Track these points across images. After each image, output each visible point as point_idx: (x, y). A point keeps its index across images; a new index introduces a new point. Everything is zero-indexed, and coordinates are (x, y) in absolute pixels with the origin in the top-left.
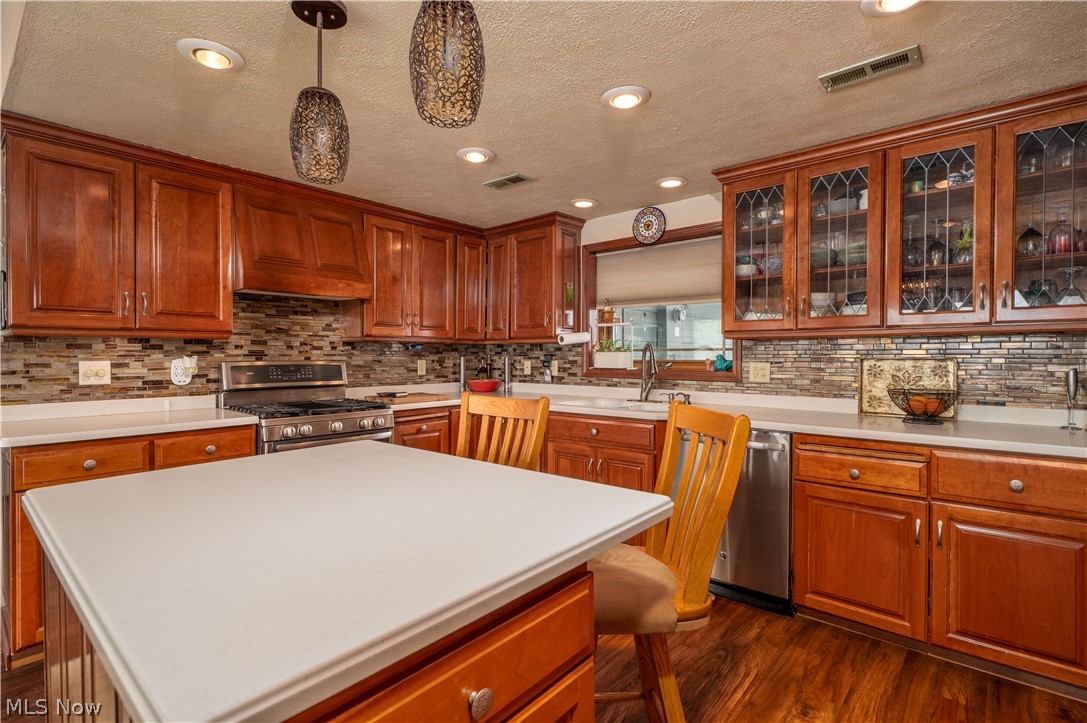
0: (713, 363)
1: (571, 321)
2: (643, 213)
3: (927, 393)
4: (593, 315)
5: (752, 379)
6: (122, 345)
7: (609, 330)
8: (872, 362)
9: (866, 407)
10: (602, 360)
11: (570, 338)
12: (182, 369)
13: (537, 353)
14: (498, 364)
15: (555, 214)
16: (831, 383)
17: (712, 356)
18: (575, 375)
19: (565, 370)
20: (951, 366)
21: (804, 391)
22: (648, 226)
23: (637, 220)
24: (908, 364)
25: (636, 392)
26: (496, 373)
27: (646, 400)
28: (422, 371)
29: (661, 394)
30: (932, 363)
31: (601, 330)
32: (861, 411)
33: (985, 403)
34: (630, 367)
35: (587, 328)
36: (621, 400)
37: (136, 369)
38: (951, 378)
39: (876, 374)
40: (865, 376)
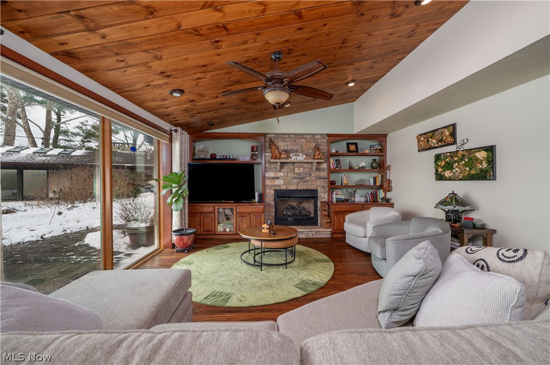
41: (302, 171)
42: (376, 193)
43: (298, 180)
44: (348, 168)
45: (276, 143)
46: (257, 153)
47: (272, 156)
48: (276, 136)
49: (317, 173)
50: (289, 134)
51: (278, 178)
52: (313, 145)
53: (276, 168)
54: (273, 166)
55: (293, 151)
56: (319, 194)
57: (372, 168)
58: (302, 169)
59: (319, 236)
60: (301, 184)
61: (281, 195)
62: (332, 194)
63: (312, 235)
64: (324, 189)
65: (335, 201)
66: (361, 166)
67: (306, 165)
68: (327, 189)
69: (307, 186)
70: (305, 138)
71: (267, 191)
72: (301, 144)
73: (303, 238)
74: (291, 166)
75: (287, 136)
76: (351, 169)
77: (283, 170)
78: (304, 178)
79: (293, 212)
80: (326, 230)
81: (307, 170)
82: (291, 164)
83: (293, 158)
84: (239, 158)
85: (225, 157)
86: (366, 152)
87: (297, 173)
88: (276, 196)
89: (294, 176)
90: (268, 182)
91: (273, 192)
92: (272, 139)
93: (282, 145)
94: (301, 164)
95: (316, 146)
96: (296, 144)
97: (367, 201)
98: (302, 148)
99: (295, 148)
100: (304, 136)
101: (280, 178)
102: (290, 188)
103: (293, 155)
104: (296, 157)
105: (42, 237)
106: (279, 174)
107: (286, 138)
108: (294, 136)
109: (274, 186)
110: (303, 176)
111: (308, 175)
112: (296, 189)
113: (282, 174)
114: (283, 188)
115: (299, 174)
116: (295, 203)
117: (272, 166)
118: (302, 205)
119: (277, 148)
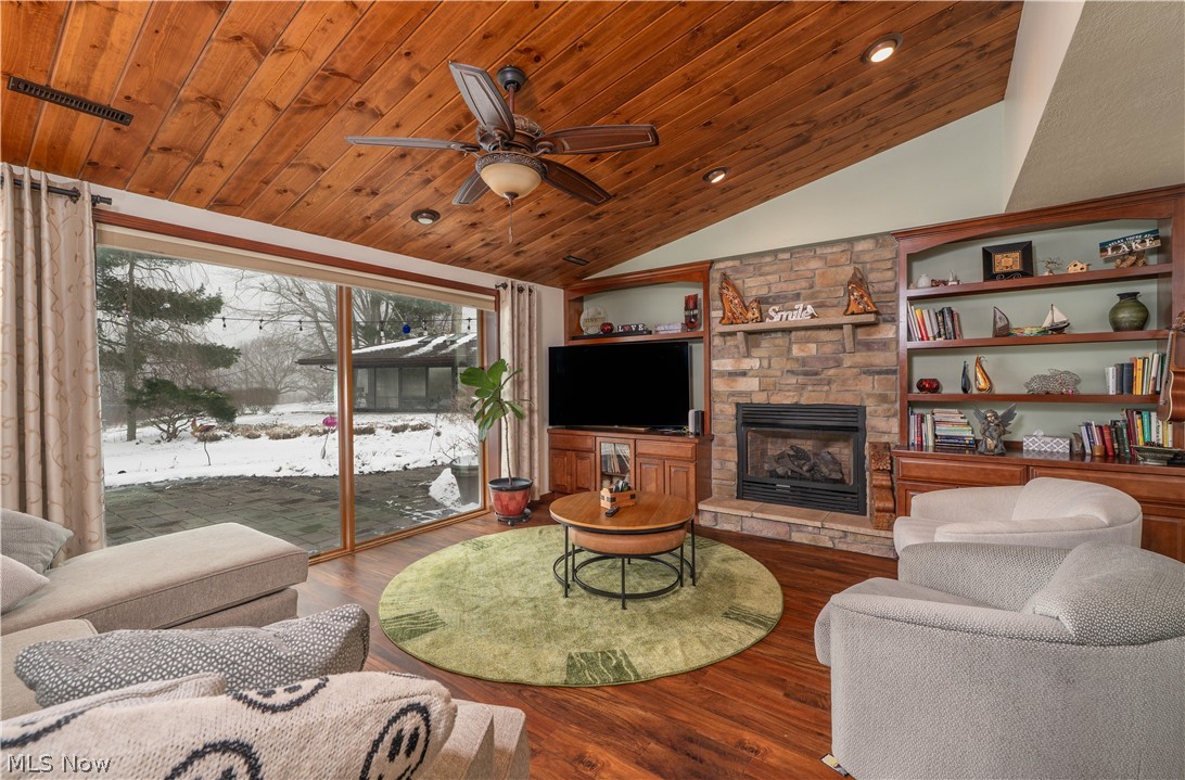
41: (814, 352)
42: (1130, 425)
43: (801, 379)
44: (989, 334)
45: (738, 283)
46: (696, 312)
47: (723, 318)
48: (737, 263)
49: (860, 358)
50: (775, 253)
51: (744, 374)
52: (847, 272)
53: (737, 347)
54: (730, 342)
55: (785, 297)
56: (870, 421)
57: (1117, 327)
58: (813, 347)
59: (855, 548)
60: (810, 388)
61: (755, 419)
62: (922, 421)
63: (832, 538)
64: (886, 406)
65: (931, 443)
66: (1047, 324)
67: (824, 335)
68: (898, 406)
69: (827, 396)
70: (823, 258)
71: (717, 407)
72: (809, 274)
73: (801, 545)
74: (780, 340)
75: (768, 259)
76: (1005, 337)
77: (755, 352)
78: (816, 374)
79: (791, 466)
80: (876, 532)
81: (828, 349)
82: (779, 334)
83: (776, 318)
84: (658, 329)
85: (627, 329)
86: (1072, 270)
87: (797, 359)
88: (741, 421)
89: (788, 367)
90: (719, 385)
91: (731, 410)
92: (729, 273)
93: (753, 286)
94: (809, 333)
95: (854, 275)
96: (793, 276)
97: (1083, 455)
98: (811, 287)
99: (790, 288)
100: (819, 251)
101: (751, 374)
102: (777, 399)
103: (777, 309)
104: (785, 314)
105: (405, 468)
106: (746, 364)
107: (767, 264)
108: (787, 256)
109: (733, 394)
110: (817, 367)
111: (831, 363)
112: (796, 404)
113: (755, 363)
114: (760, 398)
115: (803, 361)
116: (809, 442)
117: (728, 344)
118: (830, 450)
119: (740, 295)
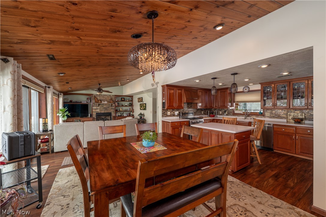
0: (259, 113)
1: (230, 105)
2: (245, 87)
3: (299, 119)
4: (234, 104)
5: (266, 116)
6: (171, 110)
7: (237, 107)
8: (289, 113)
9: (288, 121)
10: (236, 112)
11: (231, 108)
12: (176, 113)
13: (223, 110)
14: (214, 112)
15: (228, 88)
16: (281, 117)
17: (259, 111)
18: (231, 114)
19: (229, 113)
20: (304, 114)
21: (277, 118)
22: (246, 89)
23: (244, 88)
24: (296, 114)
25: (244, 117)
26: (214, 114)
27: (246, 119)
28: (202, 113)
29: (248, 118)
30: (300, 114)
31: (236, 107)
32: (287, 121)
33: (310, 120)
34: (242, 113)
35: (233, 106)
36: (241, 119)
37: (172, 113)
38: (304, 116)
39: (290, 115)
40: (288, 116)
42: (130, 113)
43: (105, 110)
44: (122, 105)
45: (97, 97)
47: (95, 102)
48: (96, 95)
49: (111, 107)
51: (97, 109)
52: (110, 98)
53: (97, 106)
54: (95, 105)
56: (112, 114)
57: (129, 105)
61: (98, 115)
62: (116, 114)
65: (117, 116)
66: (126, 105)
67: (107, 105)
68: (115, 112)
69: (108, 112)
70: (107, 96)
71: (93, 113)
74: (102, 105)
77: (99, 106)
83: (103, 103)
84: (82, 102)
85: (76, 102)
86: (127, 100)
89: (103, 108)
90: (94, 110)
91: (95, 114)
93: (99, 98)
97: (127, 115)
98: (106, 99)
99: (104, 99)
102: (102, 112)
103: (103, 101)
106: (98, 108)
107: (100, 96)
108: (103, 95)
109: (96, 112)
110: (107, 108)
114: (99, 112)
115: (105, 108)
116: (104, 117)
118: (106, 118)
119: (97, 99)
